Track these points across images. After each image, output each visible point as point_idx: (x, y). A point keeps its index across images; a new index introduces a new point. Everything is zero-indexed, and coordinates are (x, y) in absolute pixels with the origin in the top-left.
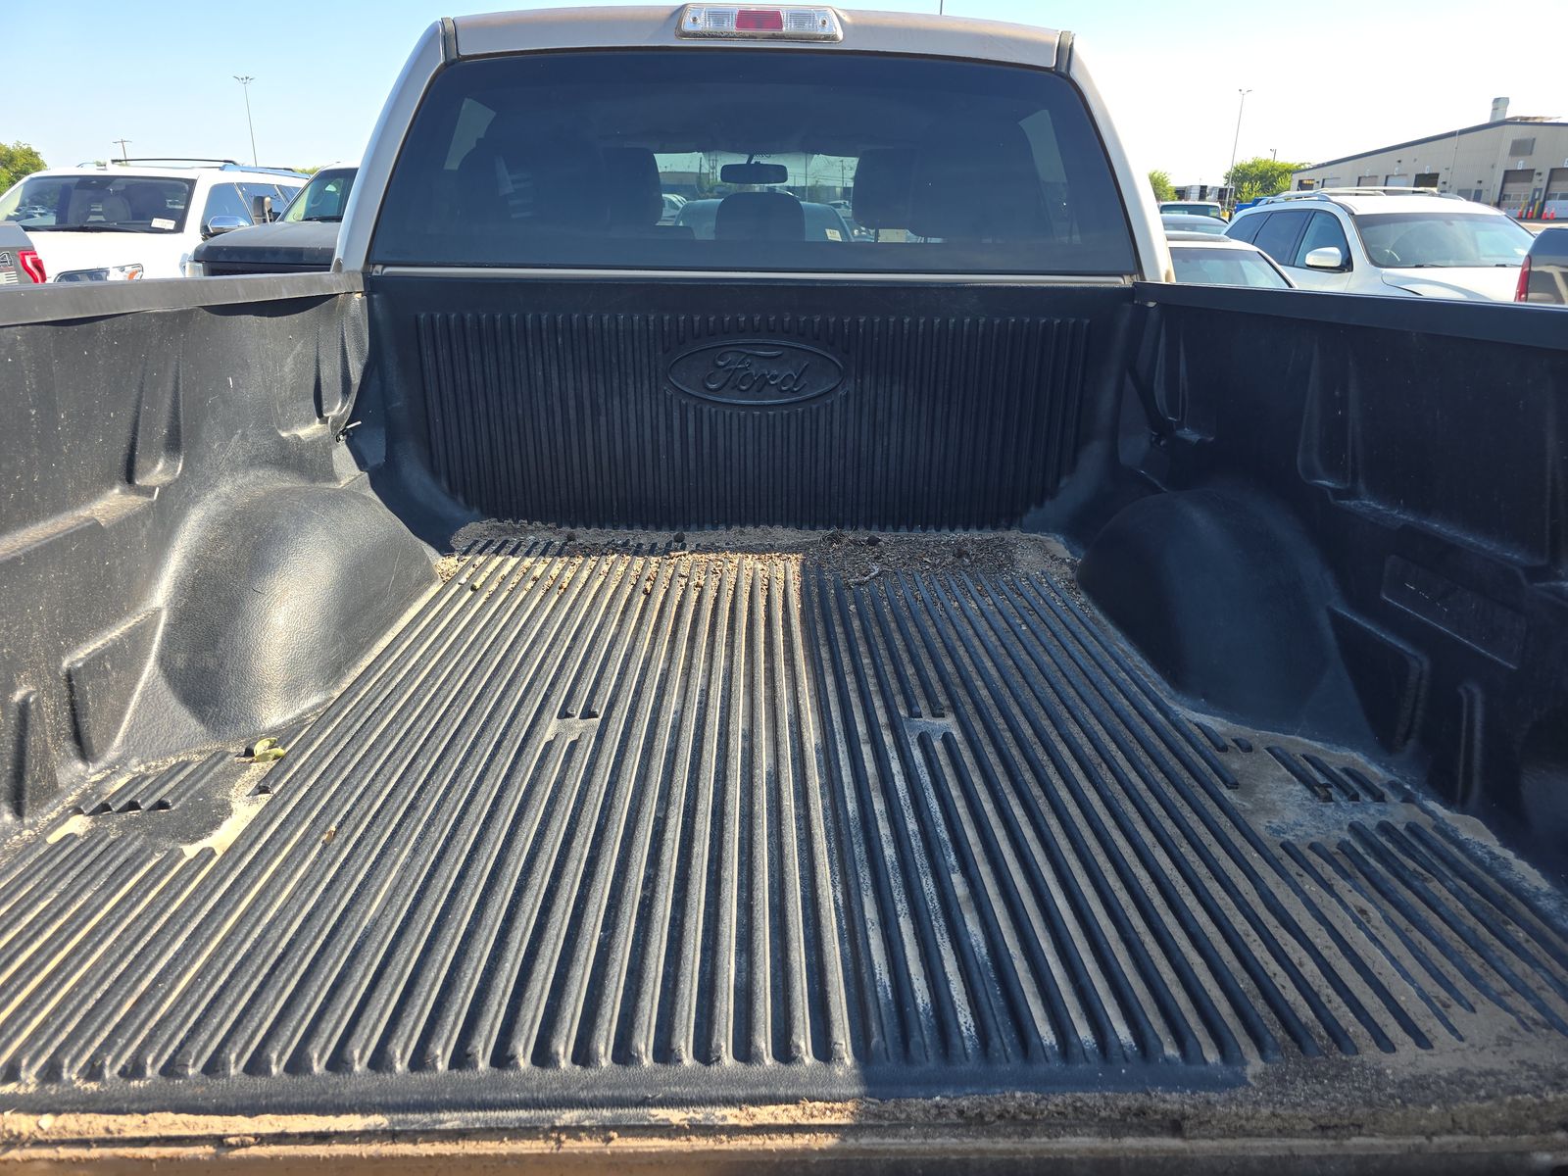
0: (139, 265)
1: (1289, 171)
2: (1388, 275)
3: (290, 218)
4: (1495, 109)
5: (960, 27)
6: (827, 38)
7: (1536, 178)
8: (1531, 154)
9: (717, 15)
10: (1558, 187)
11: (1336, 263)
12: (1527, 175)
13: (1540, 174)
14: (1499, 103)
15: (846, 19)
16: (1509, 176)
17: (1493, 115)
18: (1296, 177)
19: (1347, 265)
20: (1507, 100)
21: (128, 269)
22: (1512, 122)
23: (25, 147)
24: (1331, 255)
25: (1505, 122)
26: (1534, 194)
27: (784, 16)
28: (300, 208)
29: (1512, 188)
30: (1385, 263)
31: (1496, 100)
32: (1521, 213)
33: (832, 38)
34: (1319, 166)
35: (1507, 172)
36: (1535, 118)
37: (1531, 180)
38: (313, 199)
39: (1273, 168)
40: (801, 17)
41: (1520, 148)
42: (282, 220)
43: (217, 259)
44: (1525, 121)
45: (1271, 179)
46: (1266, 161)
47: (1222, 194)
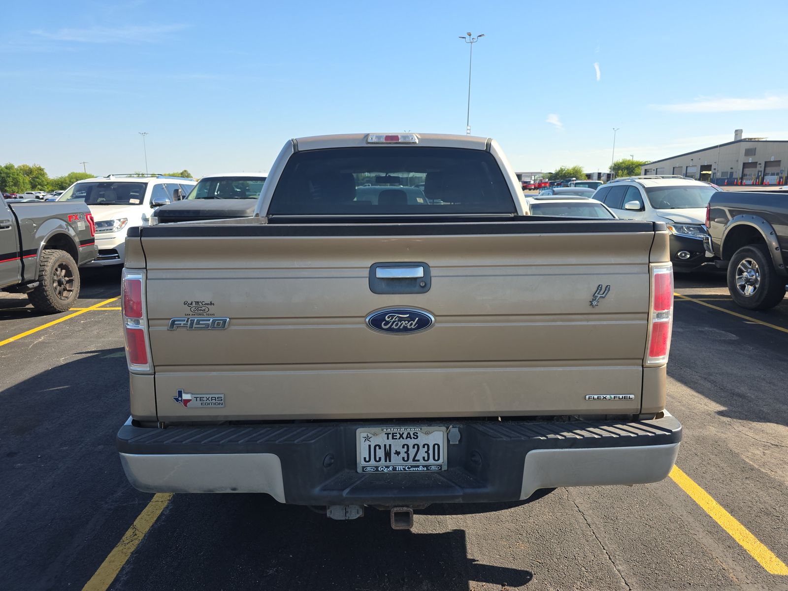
0: (126, 219)
1: (640, 165)
2: (659, 212)
3: (190, 198)
4: (736, 135)
5: (455, 138)
6: (413, 143)
7: (758, 166)
8: (755, 155)
9: (379, 137)
10: (769, 170)
11: (638, 207)
12: (754, 165)
13: (760, 164)
14: (738, 132)
15: (419, 137)
16: (745, 165)
17: (735, 138)
18: (643, 168)
19: (642, 209)
20: (741, 131)
21: (122, 220)
22: (745, 140)
23: (38, 166)
24: (636, 204)
25: (741, 141)
26: (758, 174)
27: (399, 137)
28: (194, 194)
29: (747, 171)
30: (658, 207)
31: (736, 131)
32: (753, 182)
33: (415, 143)
34: (654, 163)
35: (744, 164)
36: (755, 139)
37: (756, 167)
38: (199, 190)
39: (632, 164)
40: (405, 137)
41: (749, 152)
42: (187, 198)
43: (163, 215)
44: (750, 140)
45: (632, 169)
46: (629, 161)
47: (609, 176)
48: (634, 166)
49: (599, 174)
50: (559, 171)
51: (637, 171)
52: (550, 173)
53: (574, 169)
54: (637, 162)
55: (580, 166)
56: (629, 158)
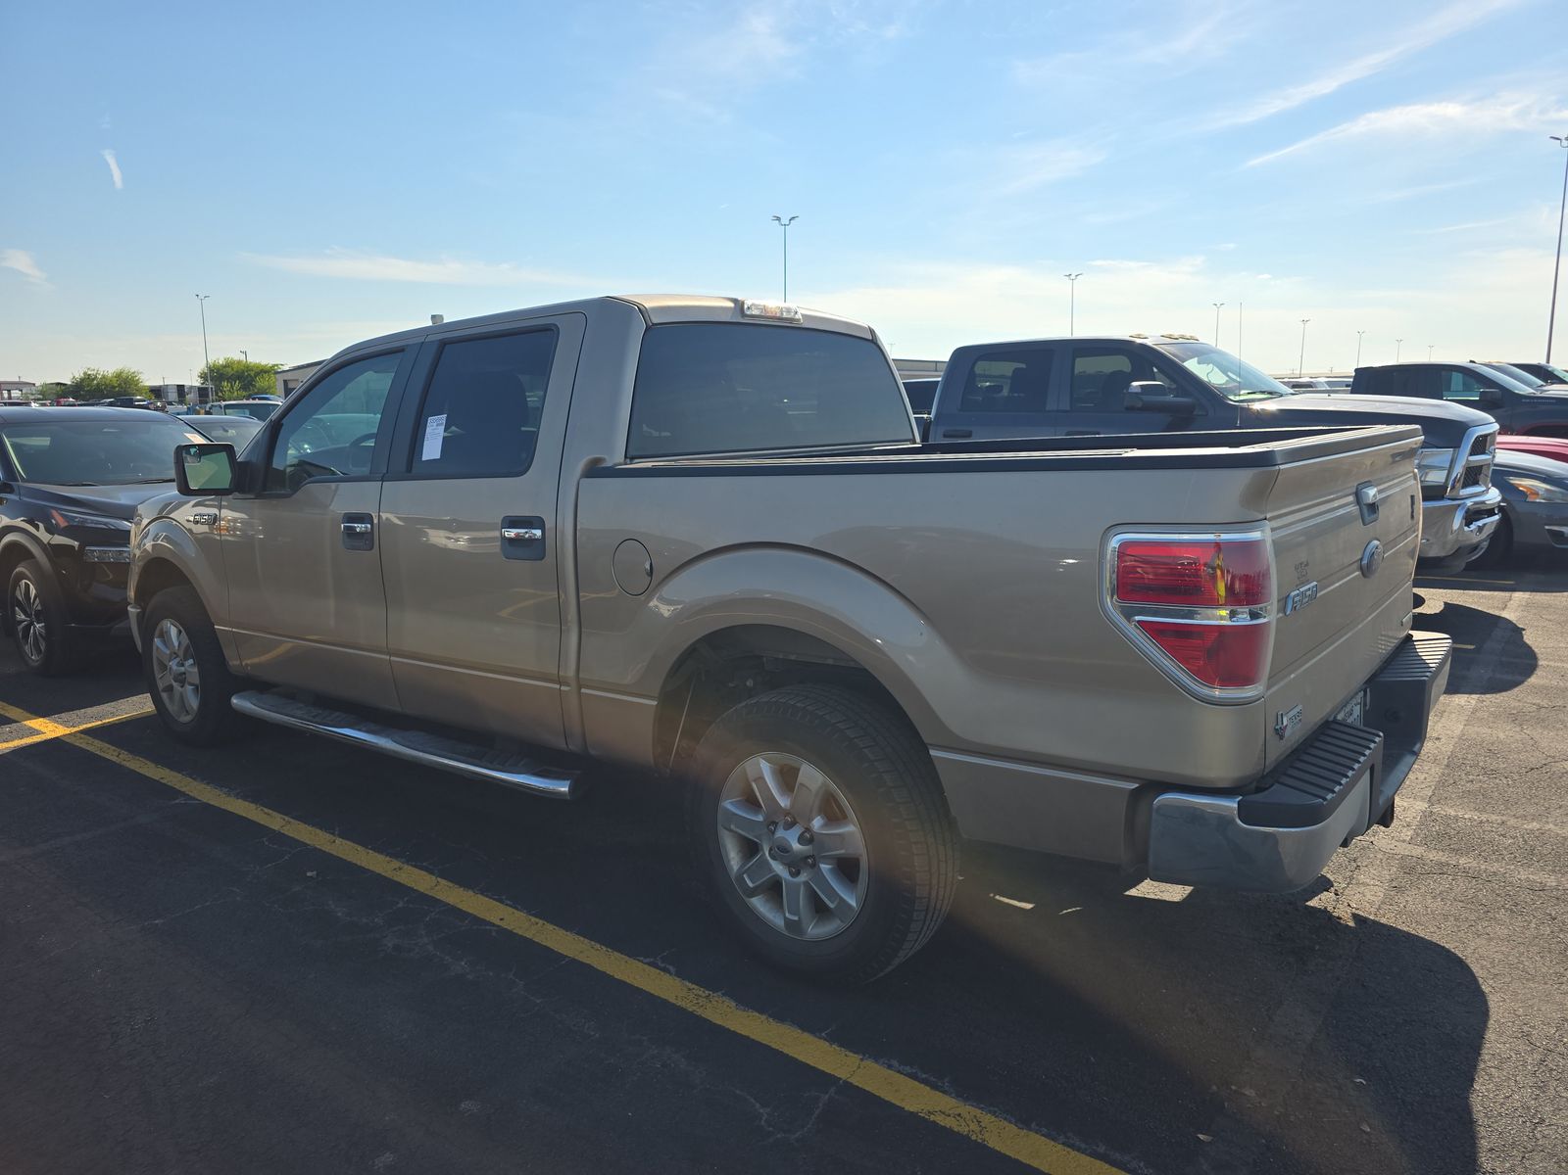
18: (279, 378)
45: (249, 379)
46: (239, 362)
47: (202, 392)
48: (252, 374)
49: (180, 388)
50: (82, 380)
51: (261, 383)
52: (58, 384)
53: (119, 375)
54: (257, 366)
55: (132, 370)
56: (237, 357)
